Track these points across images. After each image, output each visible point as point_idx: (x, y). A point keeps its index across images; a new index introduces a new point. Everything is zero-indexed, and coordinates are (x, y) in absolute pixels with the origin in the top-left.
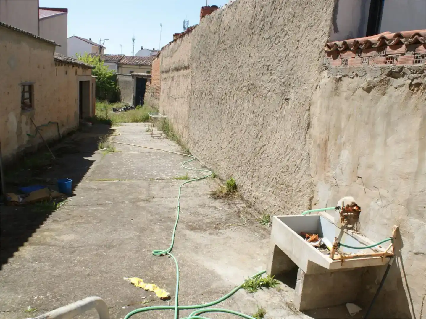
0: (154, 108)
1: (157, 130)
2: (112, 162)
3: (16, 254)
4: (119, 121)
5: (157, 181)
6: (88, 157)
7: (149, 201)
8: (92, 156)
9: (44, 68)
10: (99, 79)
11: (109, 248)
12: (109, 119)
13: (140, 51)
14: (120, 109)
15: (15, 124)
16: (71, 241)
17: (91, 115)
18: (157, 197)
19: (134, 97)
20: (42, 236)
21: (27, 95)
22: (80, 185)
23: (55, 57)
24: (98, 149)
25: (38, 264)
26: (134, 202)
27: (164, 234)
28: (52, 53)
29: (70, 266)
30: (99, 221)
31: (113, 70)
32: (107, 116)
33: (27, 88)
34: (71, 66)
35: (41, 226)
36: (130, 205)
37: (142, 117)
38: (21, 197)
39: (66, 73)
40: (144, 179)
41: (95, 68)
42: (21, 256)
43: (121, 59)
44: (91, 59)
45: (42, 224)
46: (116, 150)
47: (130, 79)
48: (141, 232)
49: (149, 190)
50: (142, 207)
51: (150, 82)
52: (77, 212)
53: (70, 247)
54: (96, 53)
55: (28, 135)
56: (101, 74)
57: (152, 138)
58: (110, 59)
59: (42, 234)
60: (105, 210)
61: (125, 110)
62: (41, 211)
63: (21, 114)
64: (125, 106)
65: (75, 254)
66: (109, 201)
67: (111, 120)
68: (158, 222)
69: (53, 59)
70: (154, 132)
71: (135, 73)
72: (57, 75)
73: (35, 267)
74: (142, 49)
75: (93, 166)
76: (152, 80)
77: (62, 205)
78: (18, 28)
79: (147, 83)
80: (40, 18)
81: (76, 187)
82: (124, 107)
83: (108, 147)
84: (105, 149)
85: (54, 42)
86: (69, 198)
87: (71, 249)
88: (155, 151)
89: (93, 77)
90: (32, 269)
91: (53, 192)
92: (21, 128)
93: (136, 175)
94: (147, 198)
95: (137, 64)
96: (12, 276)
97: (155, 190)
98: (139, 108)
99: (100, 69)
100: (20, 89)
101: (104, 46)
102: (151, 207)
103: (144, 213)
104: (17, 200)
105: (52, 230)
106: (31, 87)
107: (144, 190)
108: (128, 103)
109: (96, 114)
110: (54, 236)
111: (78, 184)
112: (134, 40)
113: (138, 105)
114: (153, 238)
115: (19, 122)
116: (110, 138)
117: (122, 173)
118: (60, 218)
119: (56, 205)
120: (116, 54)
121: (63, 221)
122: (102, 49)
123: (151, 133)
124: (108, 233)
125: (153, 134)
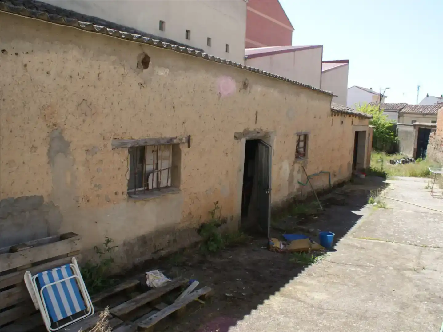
0: (437, 162)
1: (438, 187)
2: (381, 220)
3: (266, 302)
4: (395, 174)
5: (432, 249)
6: (356, 210)
7: (418, 271)
8: (360, 210)
9: (320, 118)
10: (377, 129)
11: (361, 319)
12: (384, 172)
13: (425, 98)
14: (398, 161)
15: (288, 172)
16: (321, 302)
17: (365, 166)
18: (428, 269)
19: (414, 149)
20: (294, 288)
21: (302, 144)
22: (342, 240)
23: (332, 107)
24: (368, 204)
25: (283, 318)
26: (400, 269)
27: (431, 318)
28: (329, 104)
29: (314, 328)
30: (355, 284)
31: (393, 120)
32: (382, 169)
33: (302, 138)
34: (348, 116)
35: (295, 278)
36: (395, 272)
37: (422, 172)
38: (283, 244)
39: (342, 122)
40: (416, 244)
41: (372, 117)
42: (270, 306)
43: (403, 108)
44: (370, 108)
45: (296, 276)
46: (388, 206)
47: (411, 129)
48: (402, 308)
49: (419, 259)
50: (408, 277)
51: (434, 133)
52: (335, 269)
53: (319, 308)
54: (377, 102)
55: (299, 182)
56: (380, 124)
57: (432, 197)
58: (390, 108)
59: (295, 286)
60: (363, 273)
61: (403, 162)
62: (299, 262)
63: (294, 163)
64: (404, 158)
65: (323, 316)
66: (370, 263)
67: (386, 172)
68: (425, 301)
69: (329, 110)
70: (433, 190)
71: (417, 123)
72: (332, 125)
73: (280, 321)
74: (428, 96)
75: (359, 222)
76: (437, 131)
77: (320, 259)
78: (298, 82)
79: (431, 134)
80: (323, 70)
81: (338, 242)
82: (402, 159)
83: (379, 202)
84: (376, 204)
85: (332, 93)
86: (329, 253)
87: (321, 310)
88: (434, 212)
89: (370, 127)
90: (277, 322)
91: (314, 243)
92: (293, 176)
93: (406, 237)
94: (416, 267)
95: (421, 113)
96: (258, 324)
97: (428, 259)
98: (420, 161)
99: (379, 119)
100: (296, 138)
101: (384, 95)
102: (419, 280)
103: (409, 285)
104: (278, 246)
105: (306, 285)
106: (306, 136)
107: (414, 257)
108: (407, 155)
109: (370, 166)
110: (306, 292)
111: (341, 239)
112: (418, 87)
113: (419, 158)
114: (415, 320)
115: (292, 170)
116: (383, 192)
117: (390, 233)
118: (315, 273)
119: (314, 258)
120: (397, 103)
121: (319, 277)
122: (383, 98)
123: (431, 190)
124: (363, 301)
125: (434, 192)
